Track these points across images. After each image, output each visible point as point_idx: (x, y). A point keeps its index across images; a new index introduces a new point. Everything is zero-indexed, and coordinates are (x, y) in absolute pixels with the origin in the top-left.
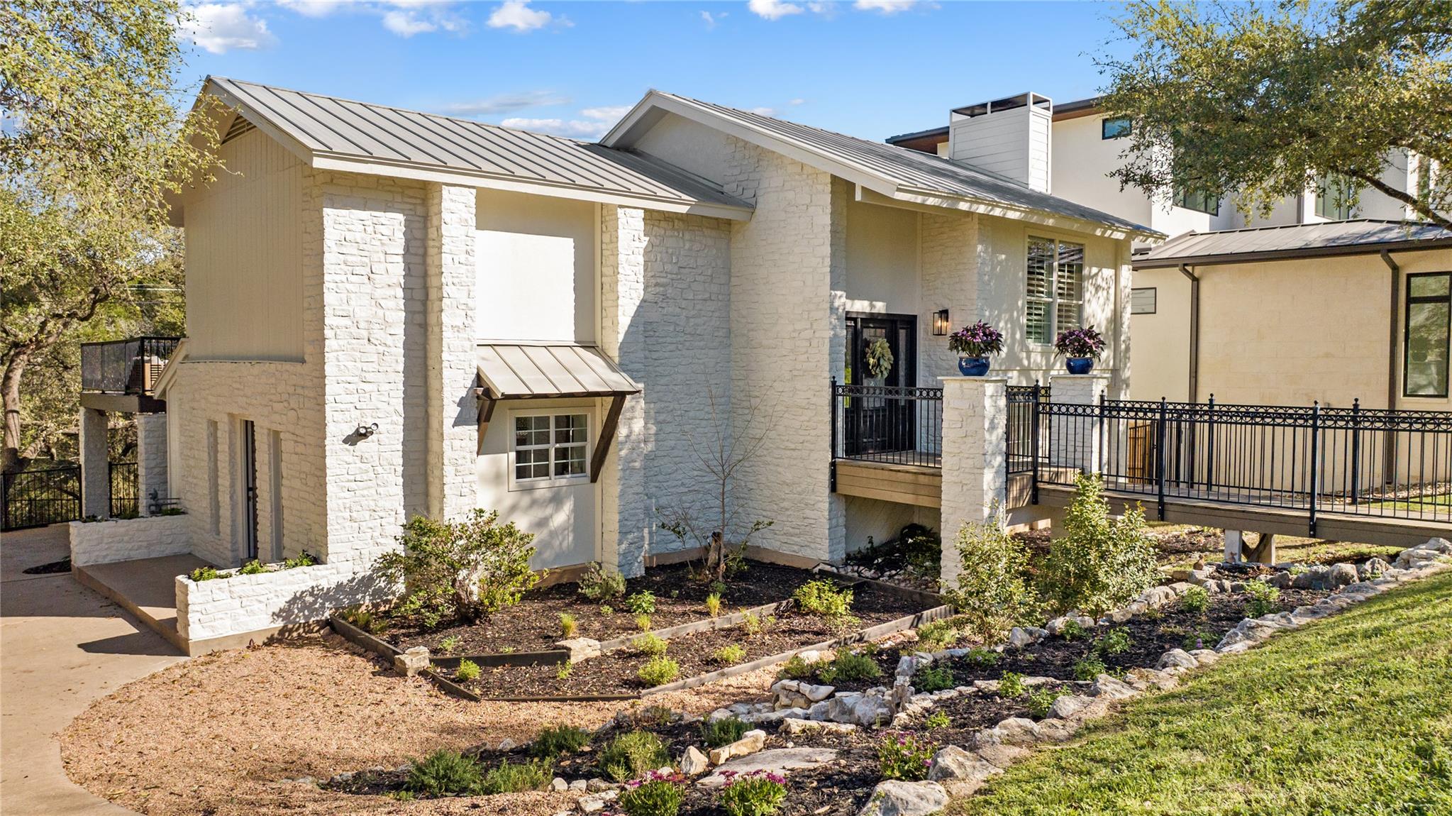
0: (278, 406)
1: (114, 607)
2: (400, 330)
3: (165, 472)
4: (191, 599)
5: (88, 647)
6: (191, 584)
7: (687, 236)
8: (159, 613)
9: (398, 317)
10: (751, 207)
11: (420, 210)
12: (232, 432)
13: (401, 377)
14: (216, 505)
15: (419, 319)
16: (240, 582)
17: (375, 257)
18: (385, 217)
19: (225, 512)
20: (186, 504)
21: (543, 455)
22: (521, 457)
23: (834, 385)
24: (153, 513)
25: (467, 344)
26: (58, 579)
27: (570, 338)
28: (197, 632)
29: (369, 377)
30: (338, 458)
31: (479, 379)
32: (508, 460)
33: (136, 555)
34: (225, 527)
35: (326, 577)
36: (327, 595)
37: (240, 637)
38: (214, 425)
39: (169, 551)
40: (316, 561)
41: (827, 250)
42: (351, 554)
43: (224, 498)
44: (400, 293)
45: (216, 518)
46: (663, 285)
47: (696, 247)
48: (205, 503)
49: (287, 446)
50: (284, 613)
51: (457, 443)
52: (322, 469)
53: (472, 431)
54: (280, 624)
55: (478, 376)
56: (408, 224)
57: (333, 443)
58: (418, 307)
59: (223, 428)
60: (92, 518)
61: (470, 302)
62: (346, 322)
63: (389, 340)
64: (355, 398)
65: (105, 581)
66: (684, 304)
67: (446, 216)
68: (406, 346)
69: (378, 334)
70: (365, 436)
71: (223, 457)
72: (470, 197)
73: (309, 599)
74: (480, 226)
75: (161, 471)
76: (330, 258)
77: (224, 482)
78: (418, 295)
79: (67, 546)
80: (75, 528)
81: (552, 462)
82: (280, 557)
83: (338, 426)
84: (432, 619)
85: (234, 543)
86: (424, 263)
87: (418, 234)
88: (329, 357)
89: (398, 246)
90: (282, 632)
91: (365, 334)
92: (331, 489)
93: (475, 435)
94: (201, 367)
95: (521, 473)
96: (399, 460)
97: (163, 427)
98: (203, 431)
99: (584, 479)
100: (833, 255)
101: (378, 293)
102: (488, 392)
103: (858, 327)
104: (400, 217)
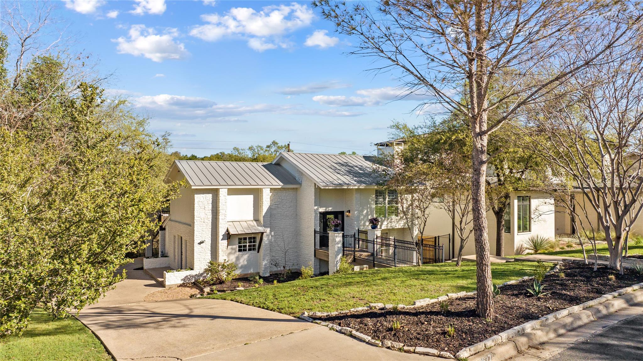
0: (186, 235)
1: (152, 278)
2: (211, 220)
3: (165, 246)
4: (166, 276)
5: (146, 286)
6: (166, 273)
7: (284, 192)
8: (160, 279)
9: (210, 216)
10: (300, 184)
11: (216, 193)
12: (178, 239)
13: (211, 230)
14: (175, 256)
15: (215, 217)
16: (176, 273)
17: (205, 204)
18: (207, 195)
19: (176, 257)
20: (169, 255)
21: (245, 246)
22: (240, 247)
23: (315, 231)
24: (162, 257)
25: (225, 223)
26: (140, 271)
27: (252, 219)
28: (167, 283)
29: (204, 230)
30: (197, 248)
31: (227, 230)
32: (236, 247)
33: (157, 267)
34: (176, 261)
35: (193, 273)
36: (193, 276)
37: (176, 285)
38: (175, 236)
39: (164, 266)
40: (192, 269)
41: (314, 197)
42: (199, 268)
43: (176, 254)
44: (211, 211)
45: (175, 258)
46: (278, 204)
47: (287, 194)
48: (173, 255)
49: (188, 244)
50: (184, 280)
51: (222, 244)
52: (194, 250)
53: (225, 242)
54: (182, 282)
55: (227, 229)
56: (213, 196)
57: (196, 244)
58: (215, 214)
59: (177, 237)
60: (148, 258)
61: (226, 213)
62: (199, 218)
63: (208, 222)
64: (201, 235)
65: (151, 272)
66: (283, 209)
67: (220, 195)
68: (212, 222)
69: (206, 221)
70: (202, 243)
71: (176, 244)
72: (226, 190)
73: (189, 277)
74: (228, 194)
75: (164, 245)
76: (196, 205)
77: (176, 250)
78: (215, 211)
79: (143, 264)
80: (145, 259)
81: (248, 248)
82: (186, 269)
83: (197, 240)
84: (212, 282)
85: (178, 265)
86: (216, 205)
87: (215, 198)
88: (195, 226)
89: (211, 201)
90: (183, 283)
91: (203, 221)
92: (195, 254)
93: (227, 243)
94: (173, 223)
95: (240, 251)
96: (210, 248)
97: (165, 234)
98: (173, 237)
99: (256, 252)
100: (315, 198)
101: (206, 212)
102: (229, 233)
103: (324, 215)
104: (211, 195)
